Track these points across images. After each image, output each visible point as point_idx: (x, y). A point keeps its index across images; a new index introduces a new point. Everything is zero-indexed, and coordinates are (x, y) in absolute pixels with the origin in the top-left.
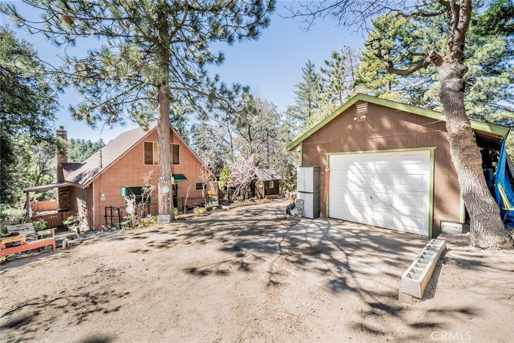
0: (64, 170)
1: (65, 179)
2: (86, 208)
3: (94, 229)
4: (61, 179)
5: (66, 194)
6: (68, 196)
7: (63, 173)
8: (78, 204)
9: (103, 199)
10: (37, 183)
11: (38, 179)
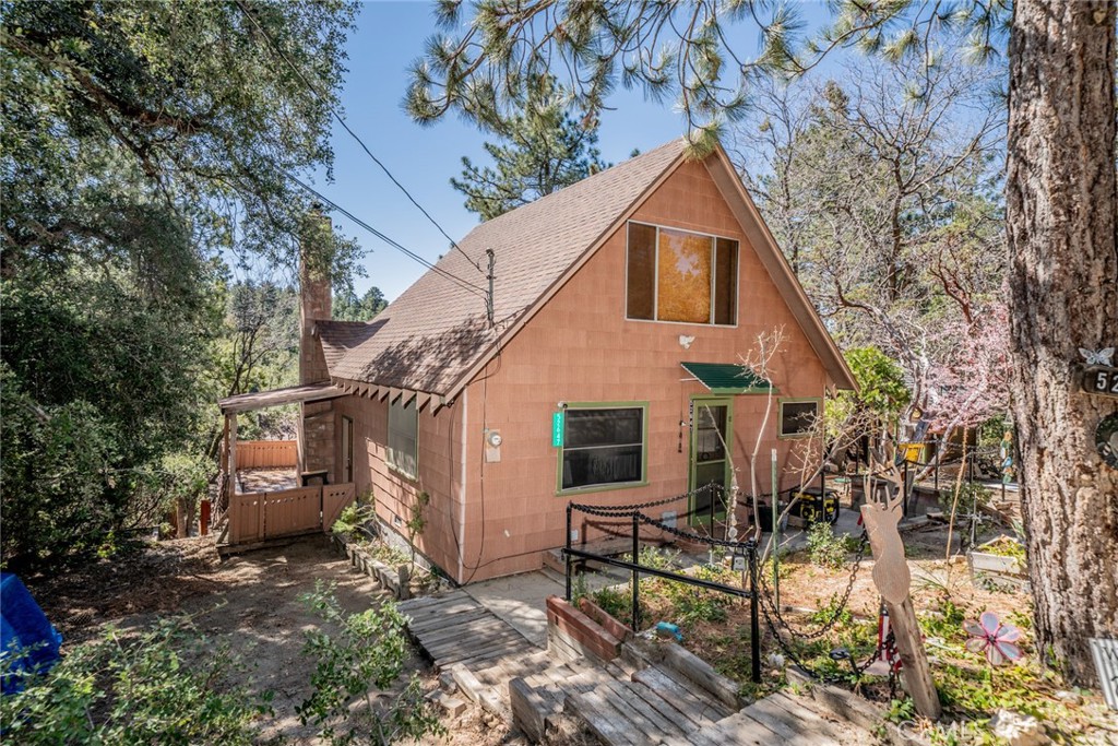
0: (324, 345)
1: (332, 373)
2: (412, 483)
3: (460, 582)
4: (315, 374)
5: (325, 423)
6: (331, 428)
7: (322, 353)
8: (372, 463)
9: (493, 455)
10: (236, 384)
11: (238, 377)
